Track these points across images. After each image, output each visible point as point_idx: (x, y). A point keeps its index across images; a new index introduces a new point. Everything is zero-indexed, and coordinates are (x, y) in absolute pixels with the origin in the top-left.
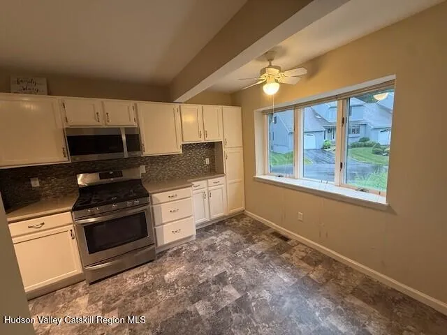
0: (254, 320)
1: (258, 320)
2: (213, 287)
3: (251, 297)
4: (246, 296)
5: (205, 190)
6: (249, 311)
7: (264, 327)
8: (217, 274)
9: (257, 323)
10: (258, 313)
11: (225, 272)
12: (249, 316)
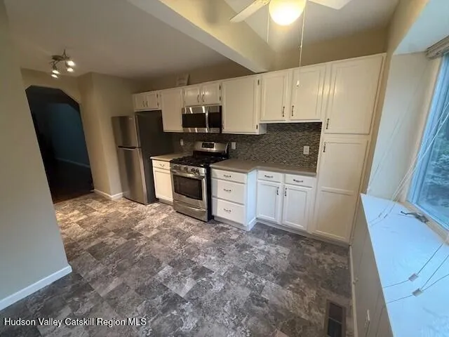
0: (155, 319)
1: (155, 323)
2: (190, 270)
3: (183, 307)
4: (184, 301)
5: (280, 185)
6: (165, 311)
7: (147, 331)
8: (206, 266)
9: (152, 322)
10: (165, 320)
11: (211, 272)
12: (160, 312)
